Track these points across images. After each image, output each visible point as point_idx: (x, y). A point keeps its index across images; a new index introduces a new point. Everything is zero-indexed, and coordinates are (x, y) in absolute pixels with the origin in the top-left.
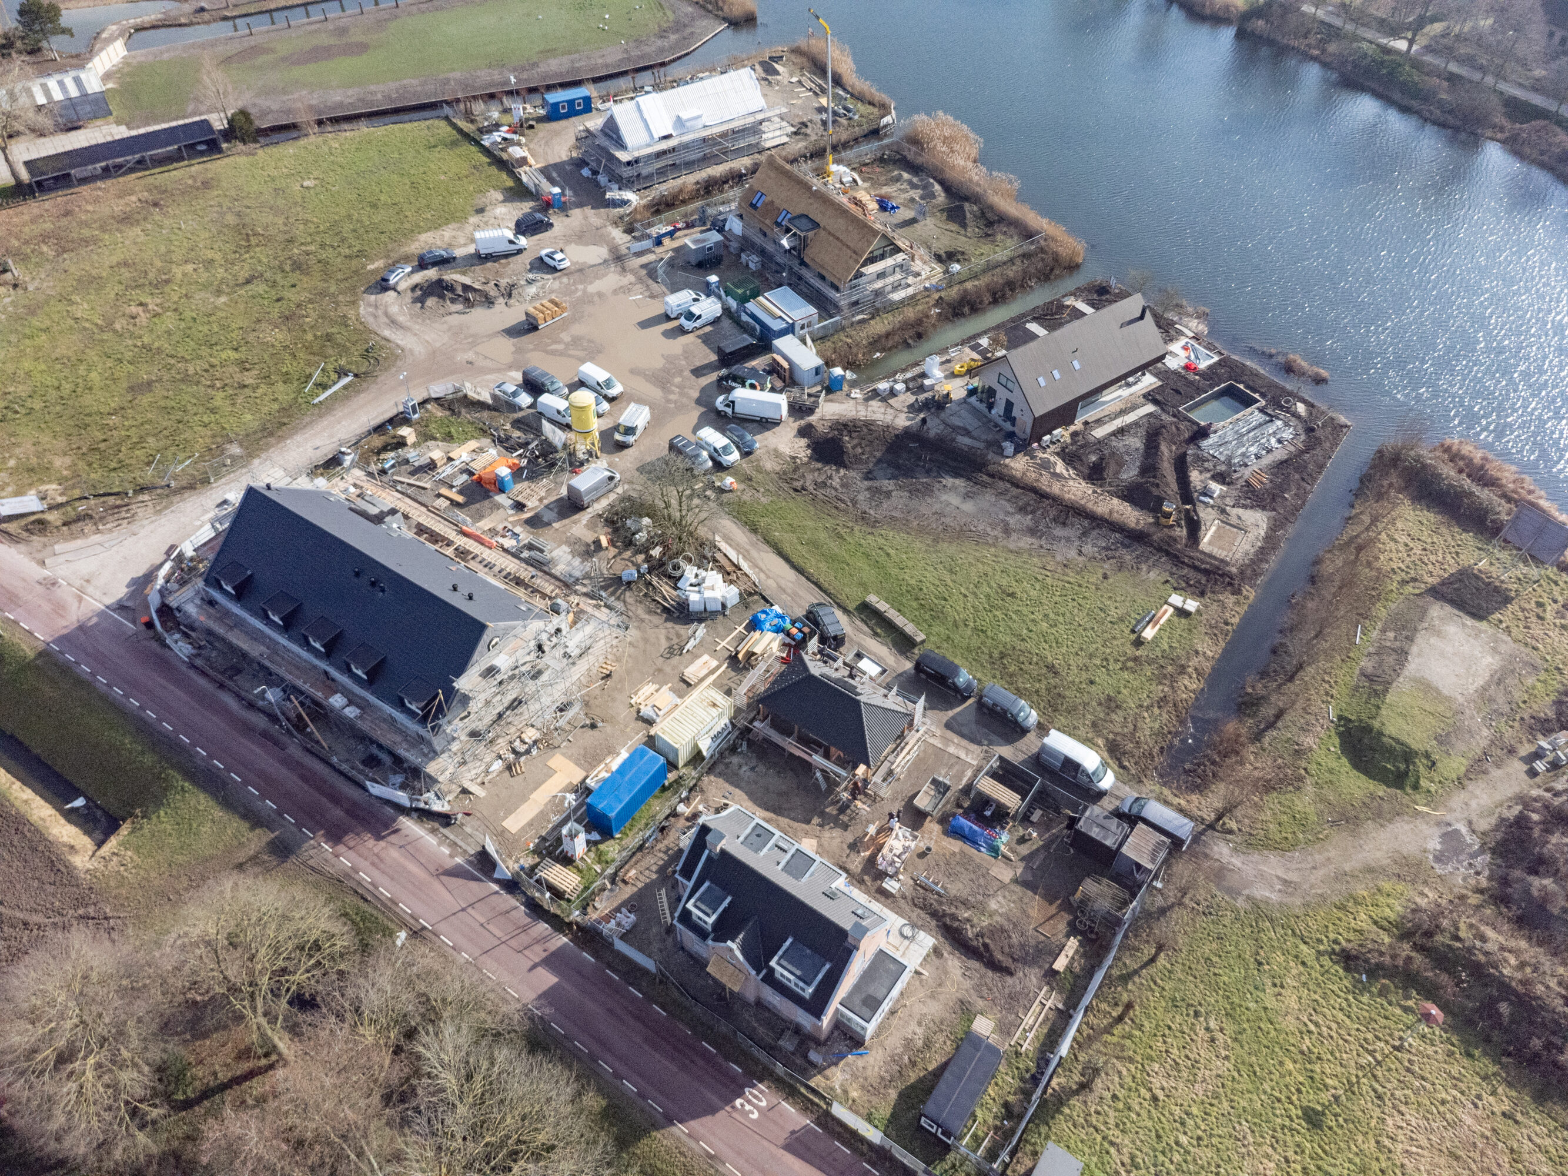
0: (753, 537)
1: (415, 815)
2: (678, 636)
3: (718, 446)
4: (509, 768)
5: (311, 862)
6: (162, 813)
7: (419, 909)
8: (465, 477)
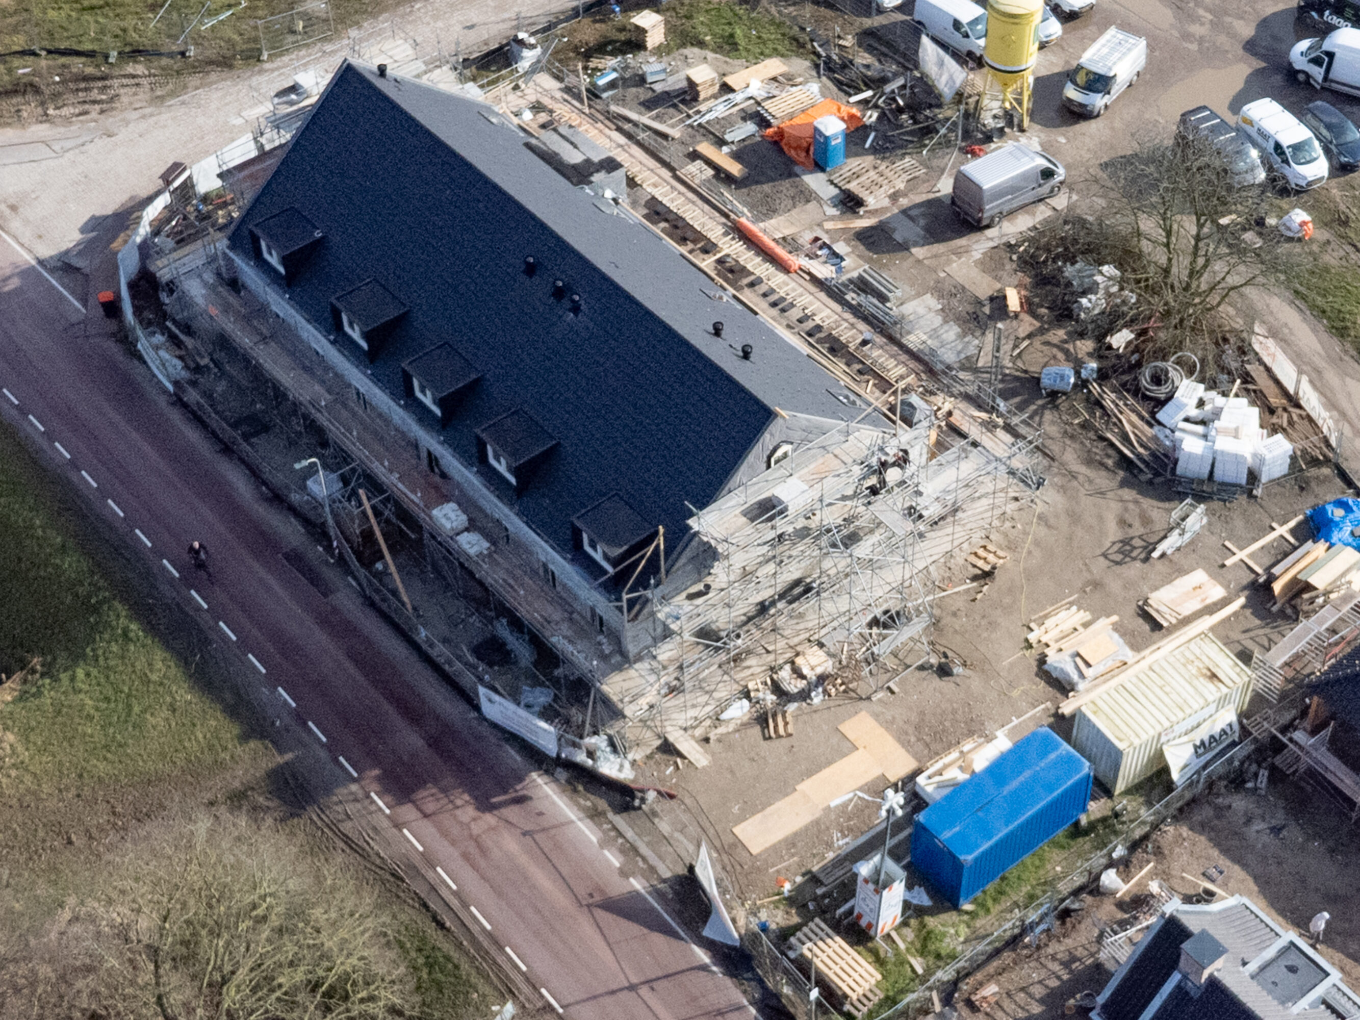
0: (1336, 345)
1: (562, 774)
2: (1146, 520)
3: (1286, 141)
4: (762, 720)
5: (347, 827)
6: (80, 673)
7: (543, 966)
8: (750, 128)
